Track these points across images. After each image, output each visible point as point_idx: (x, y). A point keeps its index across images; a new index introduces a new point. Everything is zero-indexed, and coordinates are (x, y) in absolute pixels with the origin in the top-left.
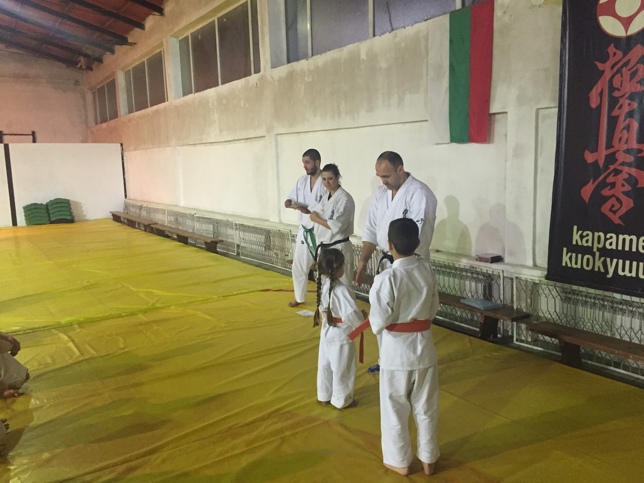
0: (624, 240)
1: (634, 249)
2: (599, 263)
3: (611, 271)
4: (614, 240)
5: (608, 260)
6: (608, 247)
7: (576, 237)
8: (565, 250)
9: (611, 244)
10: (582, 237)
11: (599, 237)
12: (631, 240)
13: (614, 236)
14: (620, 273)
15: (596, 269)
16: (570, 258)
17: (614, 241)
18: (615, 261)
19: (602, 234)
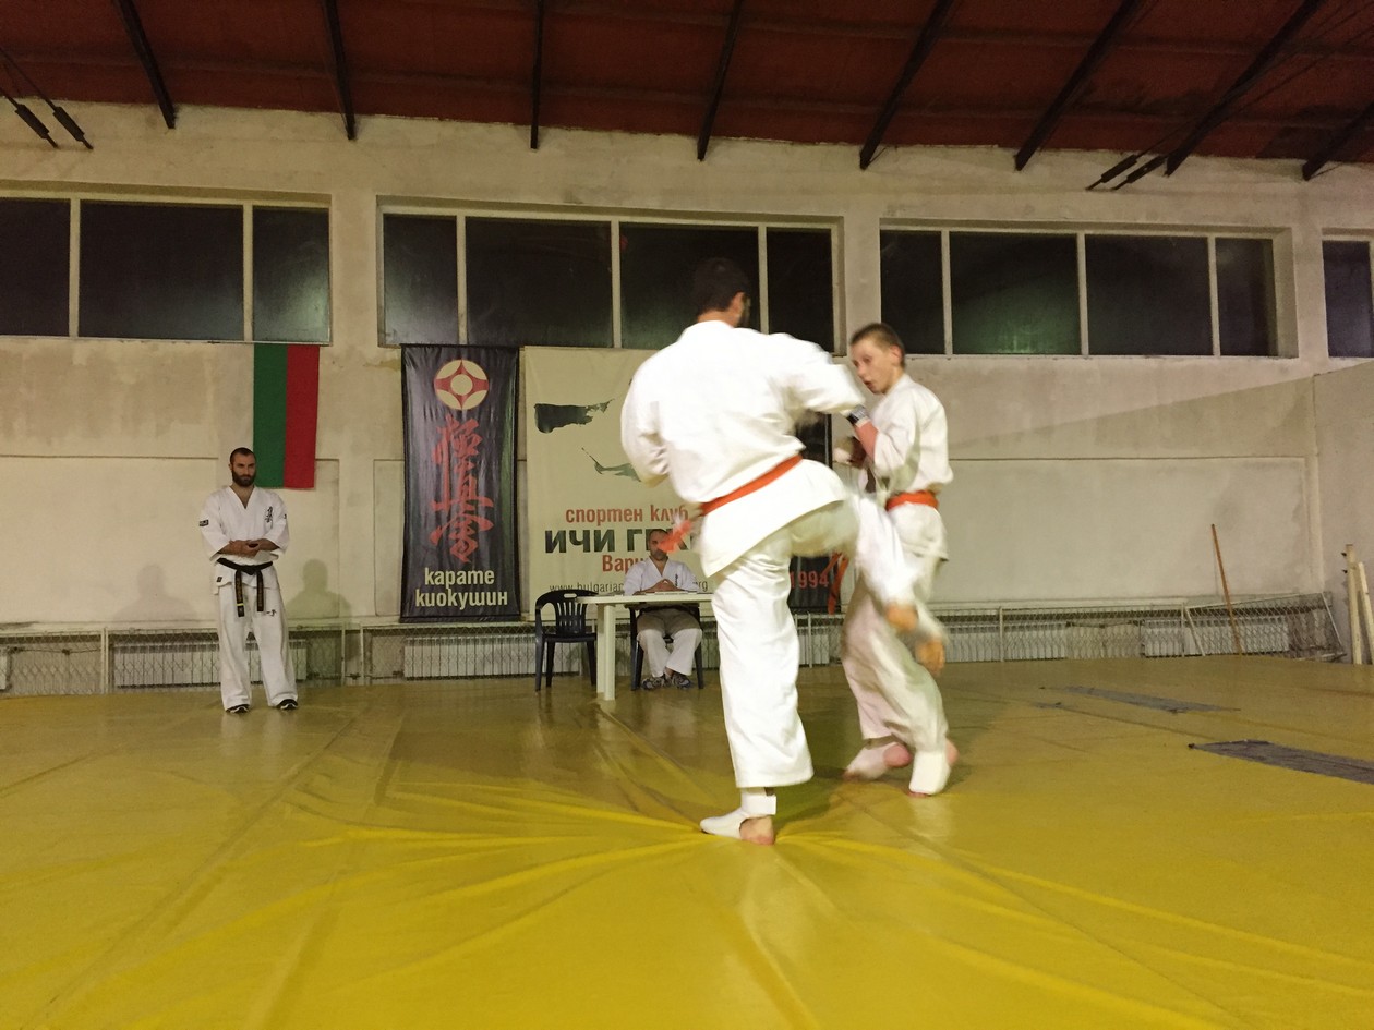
0: (472, 575)
1: (481, 582)
2: (452, 599)
3: (463, 603)
4: (464, 576)
5: (460, 594)
6: (459, 583)
7: (428, 578)
8: (418, 591)
9: (461, 580)
10: (434, 577)
11: (450, 576)
12: (478, 575)
13: (464, 573)
14: (472, 604)
15: (450, 604)
16: (424, 598)
17: (463, 578)
18: (466, 594)
19: (453, 573)
